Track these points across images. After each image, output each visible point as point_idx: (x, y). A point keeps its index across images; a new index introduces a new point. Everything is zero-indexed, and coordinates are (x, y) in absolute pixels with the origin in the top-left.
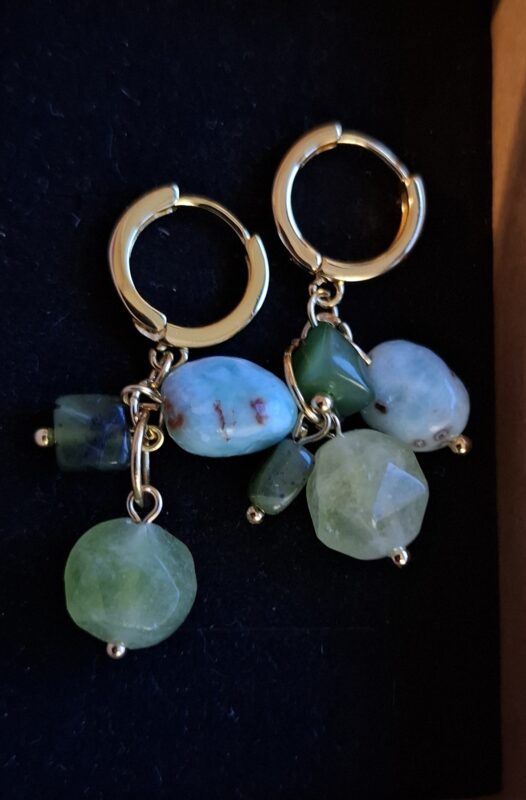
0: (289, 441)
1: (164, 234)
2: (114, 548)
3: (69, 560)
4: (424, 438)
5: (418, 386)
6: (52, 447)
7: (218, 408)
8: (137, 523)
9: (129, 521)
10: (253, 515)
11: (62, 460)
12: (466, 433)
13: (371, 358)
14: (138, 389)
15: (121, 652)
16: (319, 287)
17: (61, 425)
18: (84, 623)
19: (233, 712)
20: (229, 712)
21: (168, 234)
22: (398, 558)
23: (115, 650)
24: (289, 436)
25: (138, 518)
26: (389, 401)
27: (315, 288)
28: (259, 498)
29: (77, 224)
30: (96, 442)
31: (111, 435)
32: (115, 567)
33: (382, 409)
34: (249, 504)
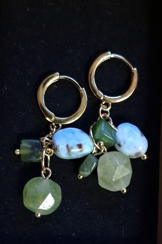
0: (91, 155)
1: (55, 87)
2: (36, 186)
3: (24, 189)
4: (132, 155)
5: (130, 139)
6: (20, 155)
7: (67, 146)
8: (44, 179)
9: (42, 178)
10: (80, 176)
11: (23, 159)
12: (146, 153)
13: (117, 129)
14: (45, 139)
15: (39, 215)
16: (103, 105)
17: (22, 149)
18: (28, 207)
19: (74, 234)
20: (73, 234)
21: (56, 87)
22: (123, 191)
23: (37, 215)
24: (91, 153)
25: (45, 177)
26: (122, 143)
27: (102, 105)
28: (81, 172)
29: (28, 85)
30: (32, 154)
31: (37, 152)
32: (36, 192)
33: (120, 145)
34: (79, 173)
